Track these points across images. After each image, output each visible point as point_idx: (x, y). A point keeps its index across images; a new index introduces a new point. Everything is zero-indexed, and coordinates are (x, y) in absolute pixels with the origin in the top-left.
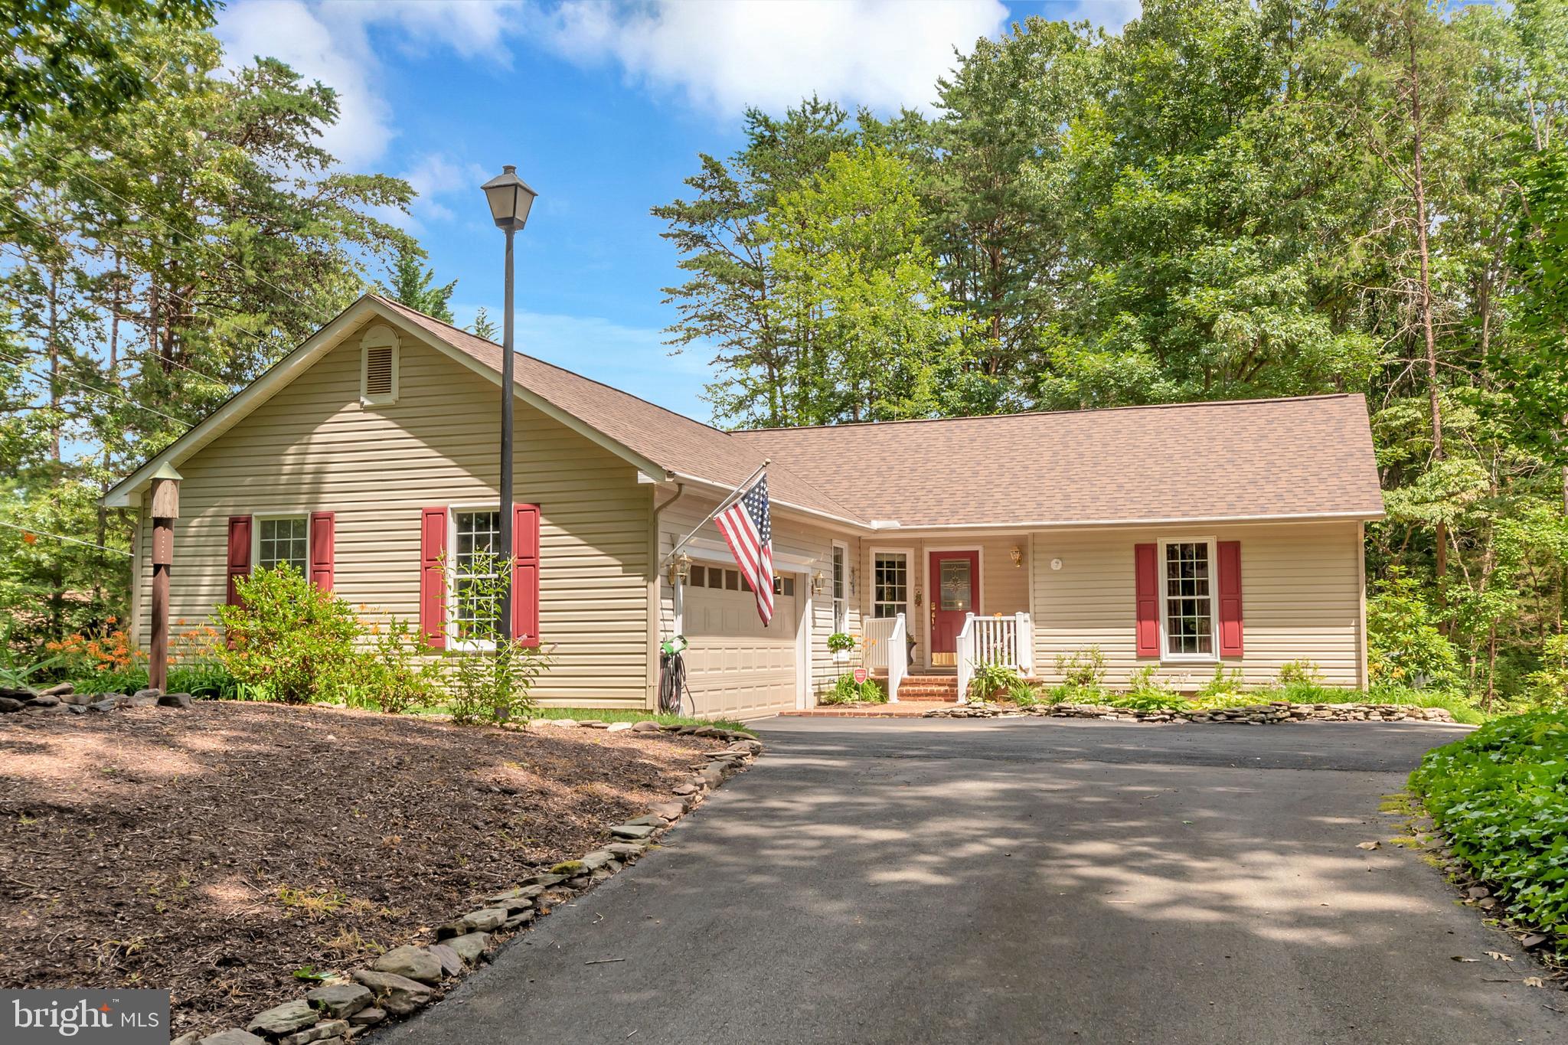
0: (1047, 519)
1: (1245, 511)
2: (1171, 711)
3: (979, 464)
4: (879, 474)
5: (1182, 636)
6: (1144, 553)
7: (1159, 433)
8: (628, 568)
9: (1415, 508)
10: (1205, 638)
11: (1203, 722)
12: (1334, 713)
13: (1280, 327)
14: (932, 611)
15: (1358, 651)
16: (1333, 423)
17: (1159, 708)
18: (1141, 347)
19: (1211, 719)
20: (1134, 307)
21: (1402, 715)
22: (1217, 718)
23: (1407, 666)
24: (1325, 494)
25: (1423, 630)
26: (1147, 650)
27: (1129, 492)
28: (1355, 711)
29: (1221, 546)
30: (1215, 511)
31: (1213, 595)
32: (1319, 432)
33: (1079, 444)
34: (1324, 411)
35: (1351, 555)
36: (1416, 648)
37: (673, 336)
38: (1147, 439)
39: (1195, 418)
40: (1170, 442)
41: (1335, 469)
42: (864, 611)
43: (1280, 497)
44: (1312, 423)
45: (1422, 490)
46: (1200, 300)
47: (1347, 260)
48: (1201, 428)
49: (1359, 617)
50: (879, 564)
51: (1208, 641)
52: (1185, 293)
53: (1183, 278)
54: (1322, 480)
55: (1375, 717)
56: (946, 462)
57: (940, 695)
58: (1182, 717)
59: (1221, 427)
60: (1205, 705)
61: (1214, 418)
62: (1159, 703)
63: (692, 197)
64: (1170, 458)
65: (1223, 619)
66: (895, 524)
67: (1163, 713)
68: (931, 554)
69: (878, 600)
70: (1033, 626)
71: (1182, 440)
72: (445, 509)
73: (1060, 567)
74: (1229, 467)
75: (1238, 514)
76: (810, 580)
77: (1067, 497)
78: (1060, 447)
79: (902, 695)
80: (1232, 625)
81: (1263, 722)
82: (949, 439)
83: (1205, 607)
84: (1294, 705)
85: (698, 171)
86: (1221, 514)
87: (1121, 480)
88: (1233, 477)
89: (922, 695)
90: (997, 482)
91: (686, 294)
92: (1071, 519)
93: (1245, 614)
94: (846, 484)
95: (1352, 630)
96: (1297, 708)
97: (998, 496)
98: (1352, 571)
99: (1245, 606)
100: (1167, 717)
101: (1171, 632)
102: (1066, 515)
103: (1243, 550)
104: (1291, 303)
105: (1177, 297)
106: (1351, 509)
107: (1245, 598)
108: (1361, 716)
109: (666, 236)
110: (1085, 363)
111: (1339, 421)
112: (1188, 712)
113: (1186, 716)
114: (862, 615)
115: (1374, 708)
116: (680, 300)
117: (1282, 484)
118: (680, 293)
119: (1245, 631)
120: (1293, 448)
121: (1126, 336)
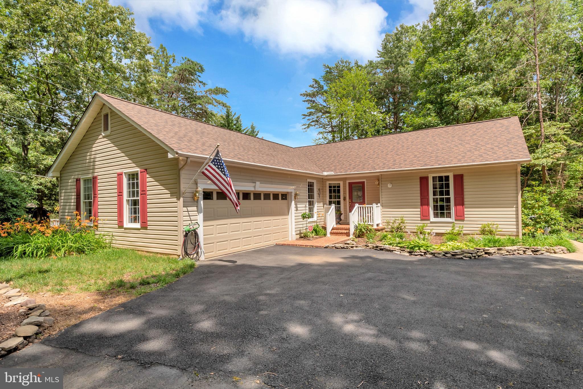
0: (386, 169)
1: (465, 161)
2: (425, 251)
3: (367, 152)
4: (334, 157)
5: (439, 211)
6: (424, 180)
7: (433, 137)
8: (172, 194)
9: (535, 161)
10: (448, 212)
11: (440, 258)
12: (507, 251)
13: (482, 102)
14: (349, 202)
15: (517, 218)
16: (504, 127)
17: (419, 249)
18: (434, 115)
19: (444, 255)
20: (432, 103)
21: (544, 252)
22: (447, 255)
23: (540, 224)
24: (502, 153)
25: (548, 209)
26: (425, 217)
27: (418, 157)
28: (518, 250)
29: (455, 176)
30: (452, 163)
31: (452, 196)
32: (498, 131)
33: (403, 142)
34: (500, 123)
35: (514, 178)
36: (545, 216)
37: (304, 127)
38: (428, 139)
39: (448, 131)
40: (437, 139)
41: (506, 144)
42: (325, 203)
43: (481, 156)
44: (495, 128)
45: (537, 154)
46: (453, 97)
47: (508, 76)
48: (449, 134)
49: (518, 204)
50: (330, 187)
51: (450, 213)
52: (448, 95)
53: (448, 91)
54: (500, 148)
55: (529, 252)
56: (357, 152)
57: (345, 234)
58: (430, 254)
59: (458, 133)
60: (442, 248)
61: (455, 130)
62: (419, 247)
63: (310, 90)
64: (436, 145)
65: (456, 205)
66: (332, 173)
67: (421, 252)
68: (349, 183)
69: (330, 199)
70: (382, 208)
71: (441, 138)
72: (122, 173)
73: (391, 186)
74: (460, 146)
75: (462, 163)
76: (293, 195)
77: (395, 161)
78: (396, 144)
79: (331, 233)
80: (460, 207)
81: (470, 258)
82: (360, 145)
83: (448, 200)
84: (486, 248)
85: (312, 83)
86: (455, 164)
87: (416, 153)
88: (461, 150)
89: (338, 234)
90: (372, 157)
91: (309, 116)
92: (394, 168)
93: (465, 203)
94: (323, 160)
95: (514, 209)
96: (488, 250)
97: (370, 162)
98: (515, 185)
99: (465, 200)
100: (423, 254)
101: (434, 210)
102: (393, 167)
103: (464, 178)
104: (487, 94)
105: (446, 97)
106: (514, 159)
107: (465, 197)
108: (521, 252)
109: (304, 101)
110: (415, 121)
111: (507, 126)
112: (433, 252)
113: (432, 254)
114: (324, 204)
115: (528, 248)
116: (308, 118)
117: (482, 151)
118: (307, 115)
119: (465, 210)
120: (487, 137)
121: (428, 112)
